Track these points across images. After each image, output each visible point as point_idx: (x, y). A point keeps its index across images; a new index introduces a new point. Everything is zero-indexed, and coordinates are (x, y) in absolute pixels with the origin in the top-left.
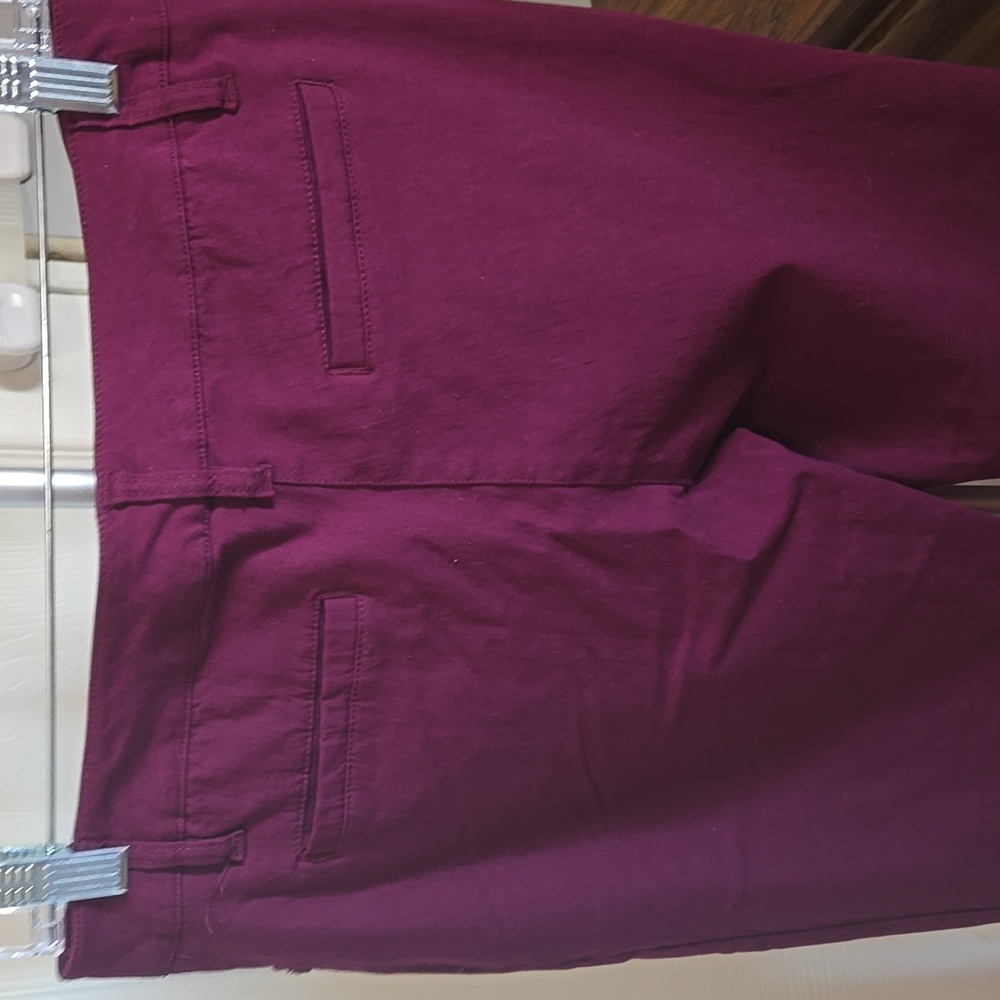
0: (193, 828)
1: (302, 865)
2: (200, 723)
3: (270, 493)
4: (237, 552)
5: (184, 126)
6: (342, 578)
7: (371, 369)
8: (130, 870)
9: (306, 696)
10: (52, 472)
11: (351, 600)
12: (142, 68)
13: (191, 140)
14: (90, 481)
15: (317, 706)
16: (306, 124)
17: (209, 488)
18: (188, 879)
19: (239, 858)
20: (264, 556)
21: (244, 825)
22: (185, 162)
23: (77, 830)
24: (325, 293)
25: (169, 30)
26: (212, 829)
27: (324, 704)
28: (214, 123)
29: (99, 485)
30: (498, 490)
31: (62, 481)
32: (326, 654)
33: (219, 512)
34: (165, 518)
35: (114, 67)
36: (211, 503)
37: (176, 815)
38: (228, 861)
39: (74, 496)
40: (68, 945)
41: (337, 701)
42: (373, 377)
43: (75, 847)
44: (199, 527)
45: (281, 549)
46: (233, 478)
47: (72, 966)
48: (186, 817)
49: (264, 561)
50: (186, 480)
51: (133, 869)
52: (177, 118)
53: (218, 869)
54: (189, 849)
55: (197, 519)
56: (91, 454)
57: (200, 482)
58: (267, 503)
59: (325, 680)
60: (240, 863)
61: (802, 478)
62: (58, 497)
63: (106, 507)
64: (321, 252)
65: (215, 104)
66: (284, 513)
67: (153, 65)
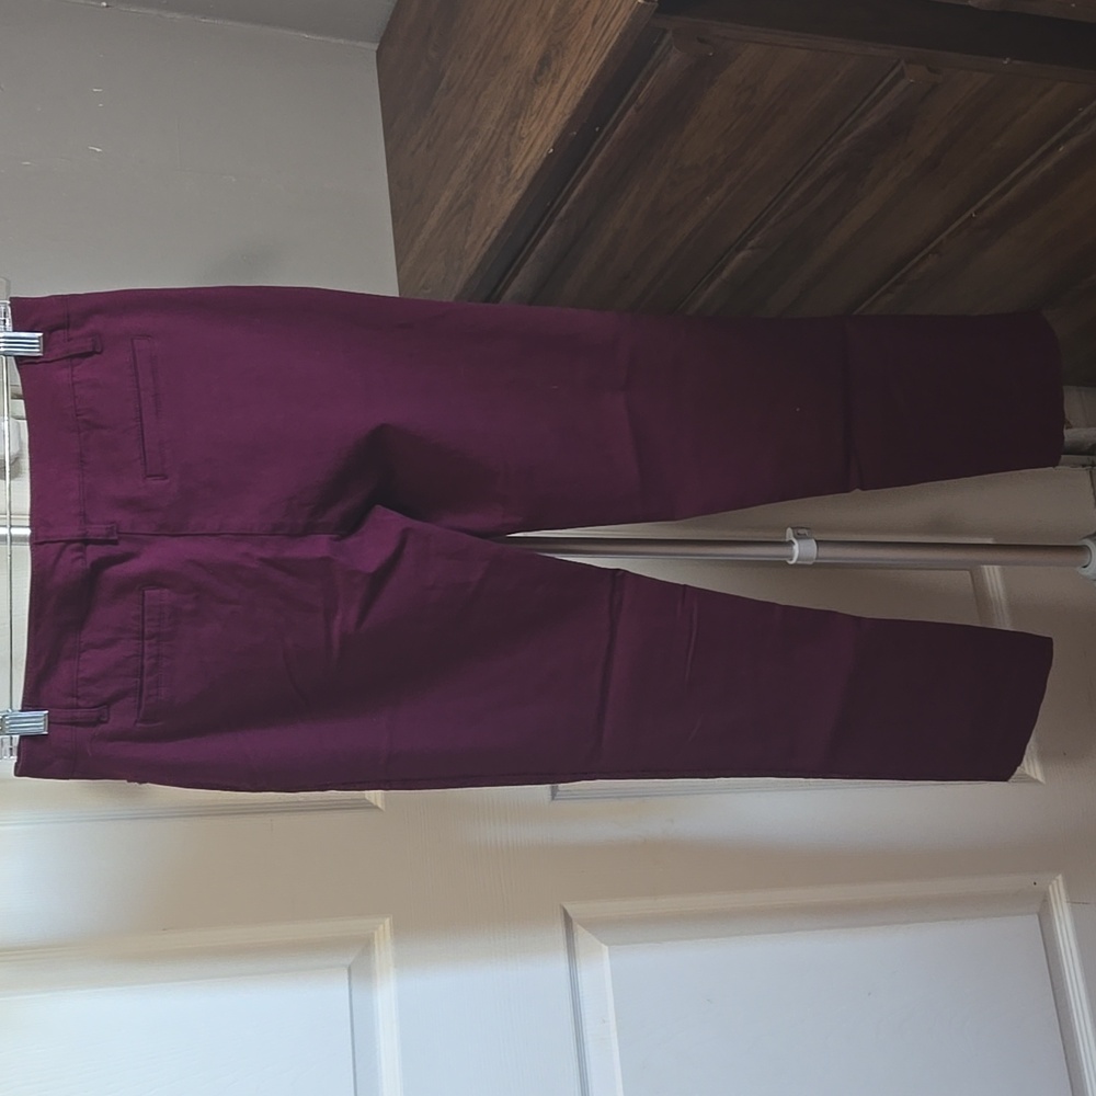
0: (81, 703)
1: (139, 725)
2: (84, 651)
3: (115, 538)
4: (99, 566)
5: (76, 361)
6: (153, 579)
7: (166, 478)
8: (49, 723)
9: (138, 639)
10: (11, 526)
11: (158, 591)
12: (54, 333)
13: (79, 367)
14: (27, 532)
15: (143, 643)
16: (135, 358)
17: (84, 535)
18: (80, 729)
19: (105, 719)
20: (115, 568)
21: (108, 703)
22: (75, 379)
23: (23, 702)
24: (143, 440)
25: (68, 316)
26: (92, 704)
27: (146, 642)
28: (90, 359)
29: (32, 534)
30: (231, 536)
31: (15, 531)
32: (146, 617)
33: (90, 547)
34: (63, 549)
35: (40, 334)
36: (86, 542)
37: (73, 696)
38: (99, 722)
39: (21, 539)
40: (18, 760)
41: (153, 641)
42: (167, 481)
43: (22, 711)
44: (79, 554)
45: (123, 565)
46: (97, 530)
47: (21, 770)
48: (78, 697)
49: (115, 571)
50: (74, 531)
51: (51, 722)
52: (72, 357)
53: (94, 724)
54: (78, 713)
55: (79, 550)
56: (28, 517)
57: (80, 532)
58: (115, 543)
59: (146, 630)
60: (106, 722)
61: (406, 532)
62: (13, 538)
63: (36, 544)
64: (141, 420)
65: (90, 350)
66: (123, 547)
67: (60, 332)
